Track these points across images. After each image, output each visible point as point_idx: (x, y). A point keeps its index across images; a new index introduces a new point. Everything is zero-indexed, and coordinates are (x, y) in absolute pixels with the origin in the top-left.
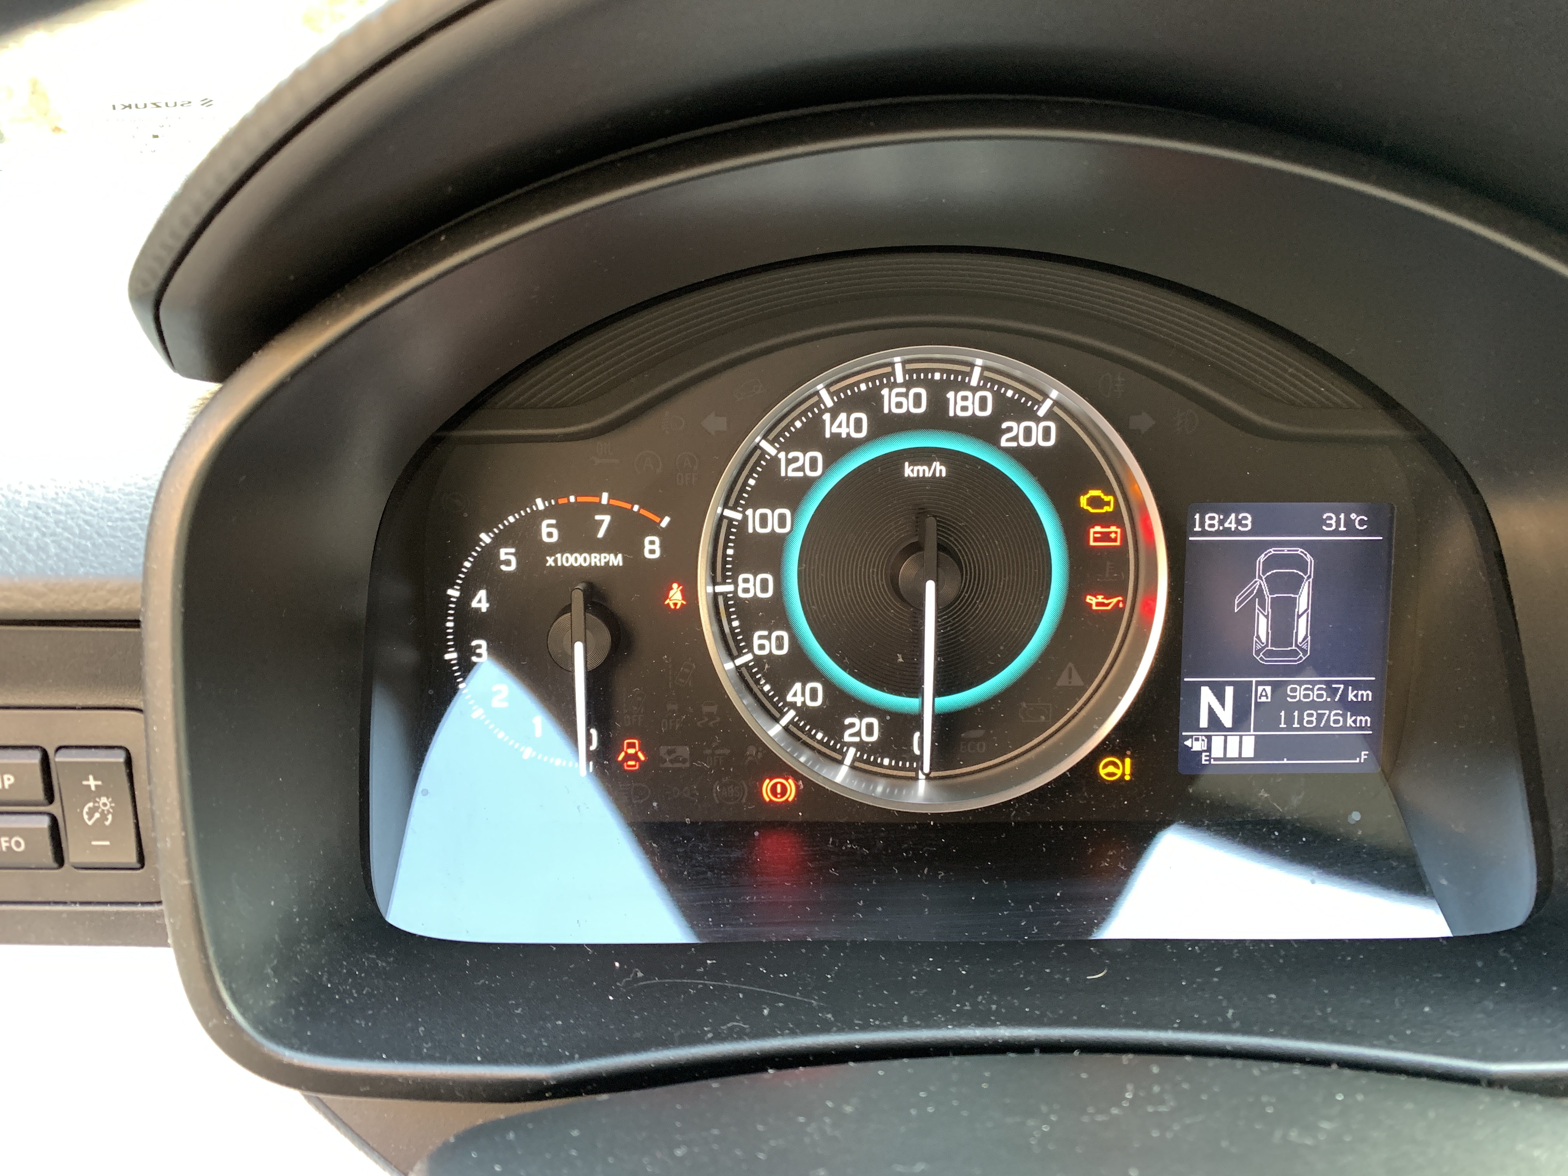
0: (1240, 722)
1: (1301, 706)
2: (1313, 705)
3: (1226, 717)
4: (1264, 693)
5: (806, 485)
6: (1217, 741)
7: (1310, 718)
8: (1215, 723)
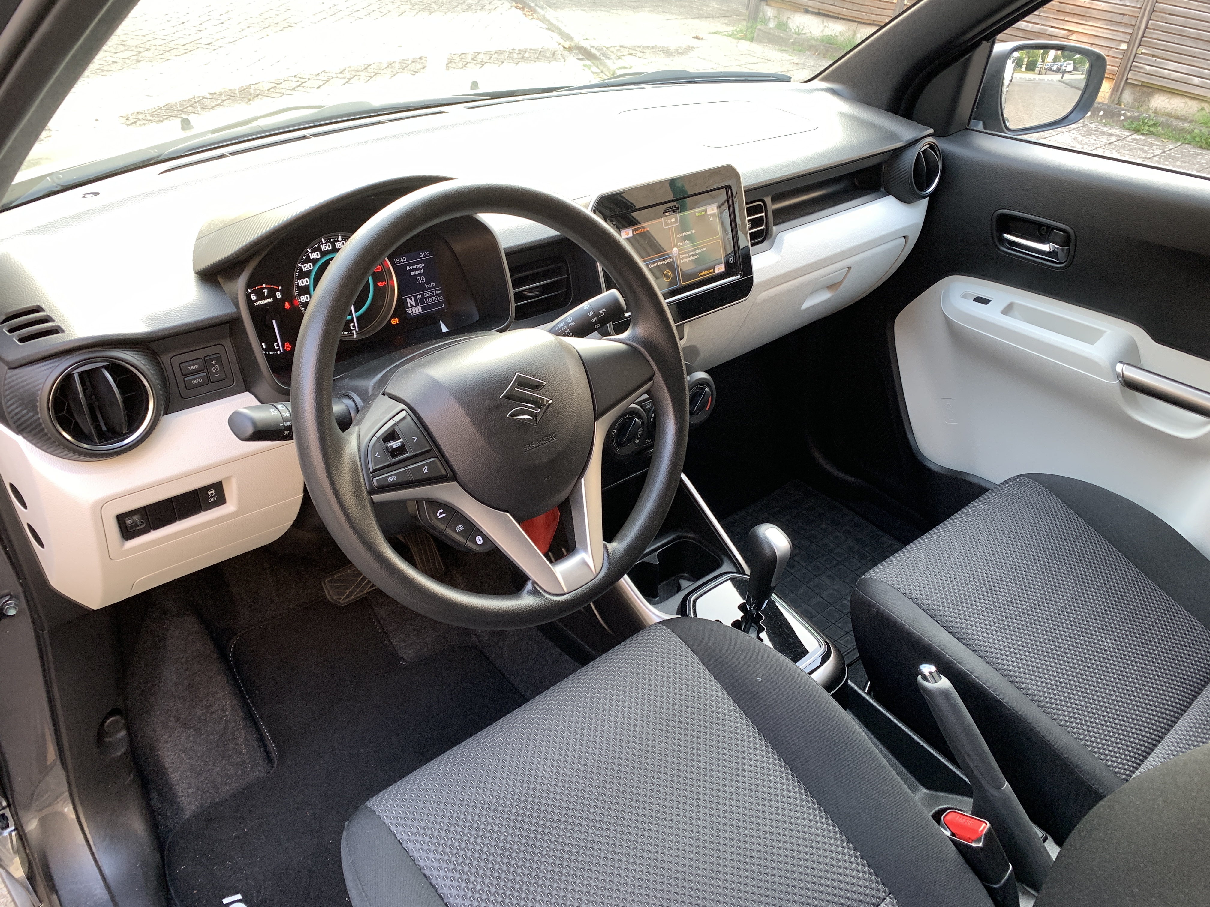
0: (417, 305)
1: (428, 297)
2: (430, 297)
3: (414, 304)
4: (420, 297)
5: (310, 272)
6: (413, 309)
7: (430, 299)
8: (412, 306)
